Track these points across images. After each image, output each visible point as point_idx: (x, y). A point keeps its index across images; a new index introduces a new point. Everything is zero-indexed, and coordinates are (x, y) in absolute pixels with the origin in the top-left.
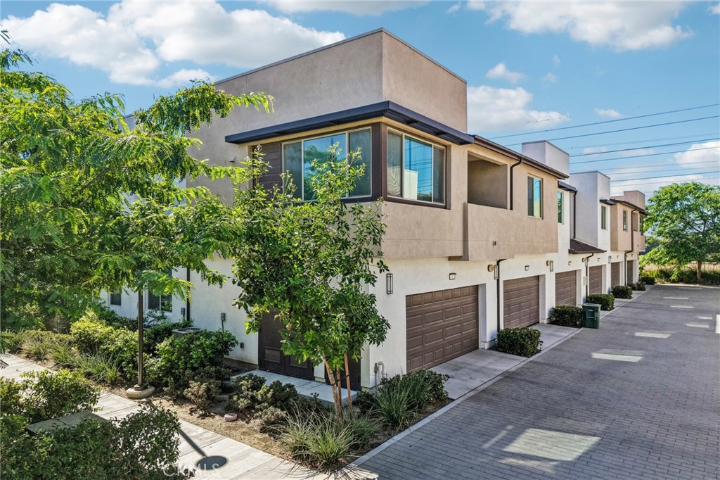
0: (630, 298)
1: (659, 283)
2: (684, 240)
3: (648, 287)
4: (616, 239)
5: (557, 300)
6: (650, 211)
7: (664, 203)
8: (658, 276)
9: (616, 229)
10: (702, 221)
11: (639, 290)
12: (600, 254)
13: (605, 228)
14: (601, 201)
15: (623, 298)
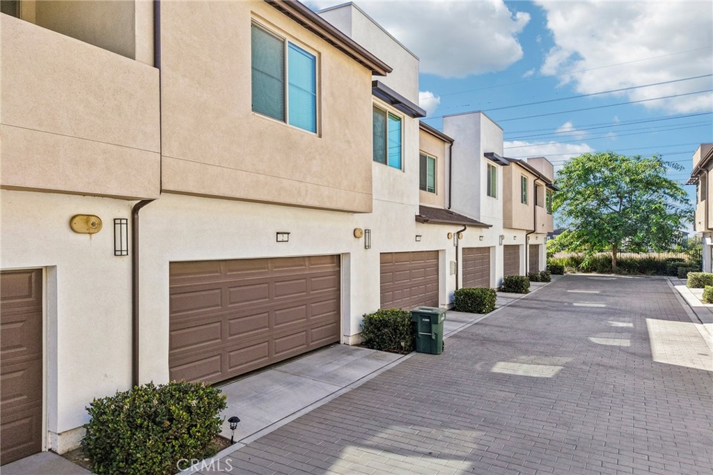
0: (527, 292)
1: (569, 273)
2: (597, 220)
3: (553, 278)
4: (511, 211)
5: (383, 300)
6: (560, 186)
7: (574, 175)
8: (568, 264)
9: (511, 199)
10: (618, 199)
11: (542, 281)
12: (484, 229)
13: (494, 196)
14: (486, 155)
15: (517, 292)
